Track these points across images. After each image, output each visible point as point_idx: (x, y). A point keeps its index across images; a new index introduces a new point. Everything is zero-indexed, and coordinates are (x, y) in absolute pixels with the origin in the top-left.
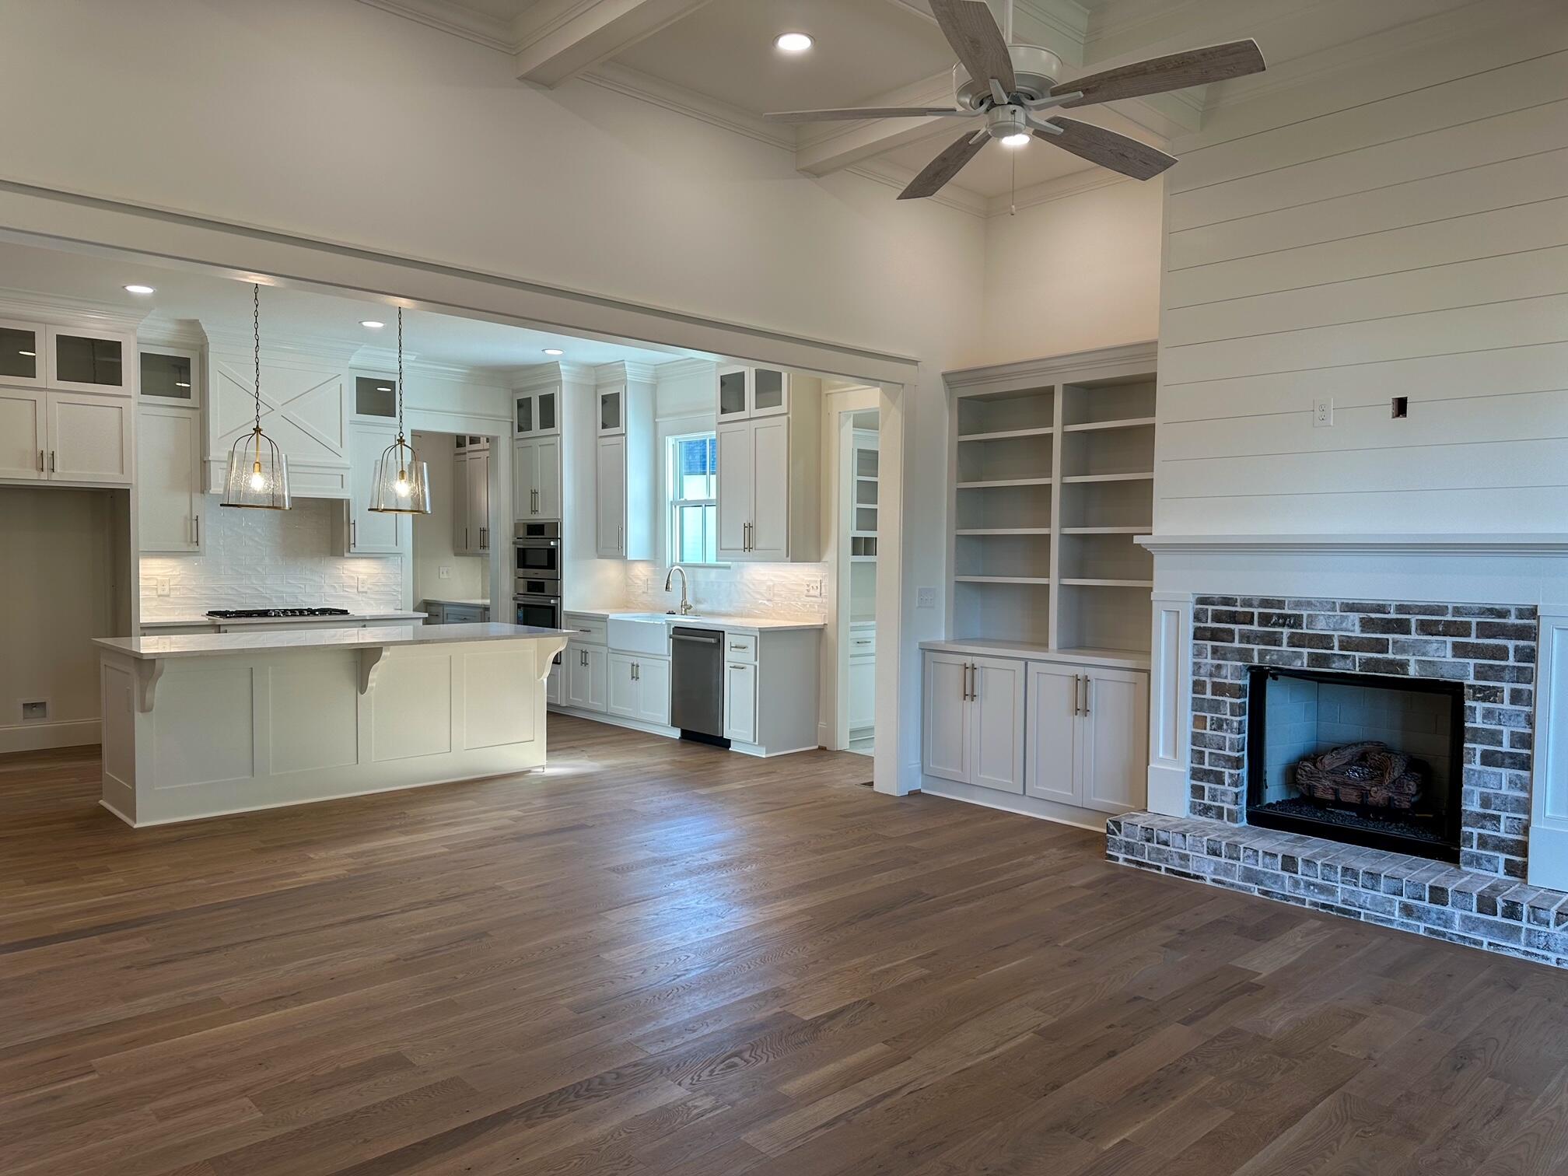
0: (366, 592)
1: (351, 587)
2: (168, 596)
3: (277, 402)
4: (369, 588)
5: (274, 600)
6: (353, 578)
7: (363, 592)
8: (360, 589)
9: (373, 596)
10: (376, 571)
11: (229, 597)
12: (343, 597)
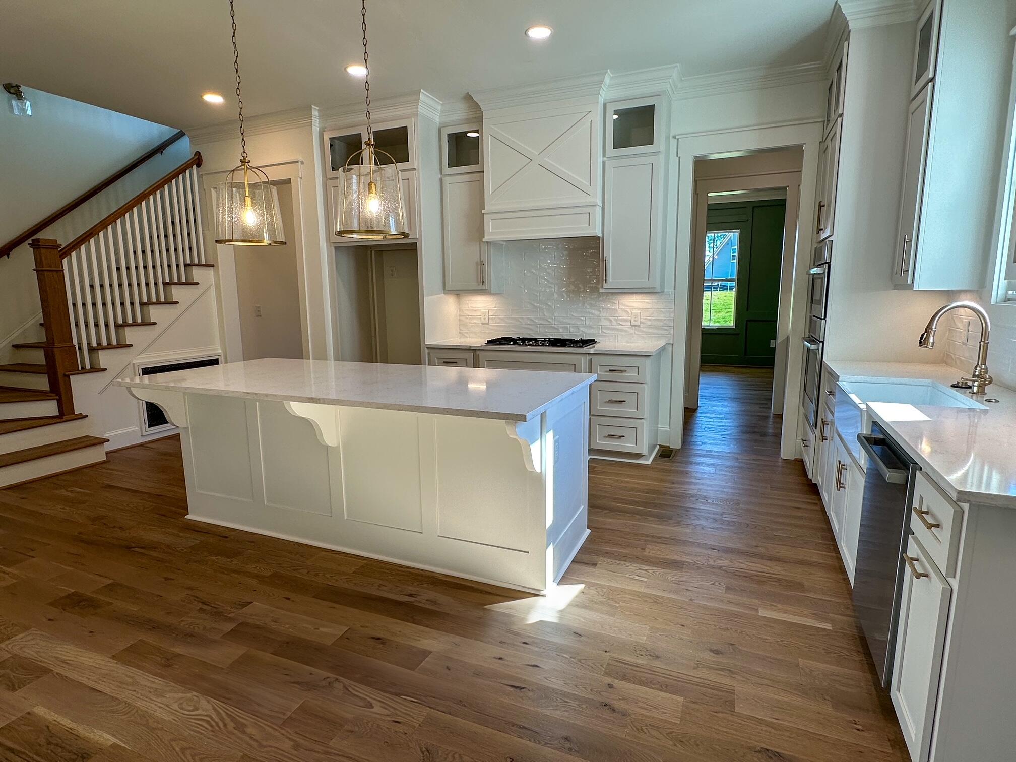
0: (639, 326)
1: (626, 321)
2: (488, 324)
3: (535, 152)
4: (641, 322)
5: (561, 330)
6: (626, 311)
7: (635, 326)
8: (633, 323)
9: (644, 330)
10: (650, 306)
11: (528, 326)
12: (618, 330)
